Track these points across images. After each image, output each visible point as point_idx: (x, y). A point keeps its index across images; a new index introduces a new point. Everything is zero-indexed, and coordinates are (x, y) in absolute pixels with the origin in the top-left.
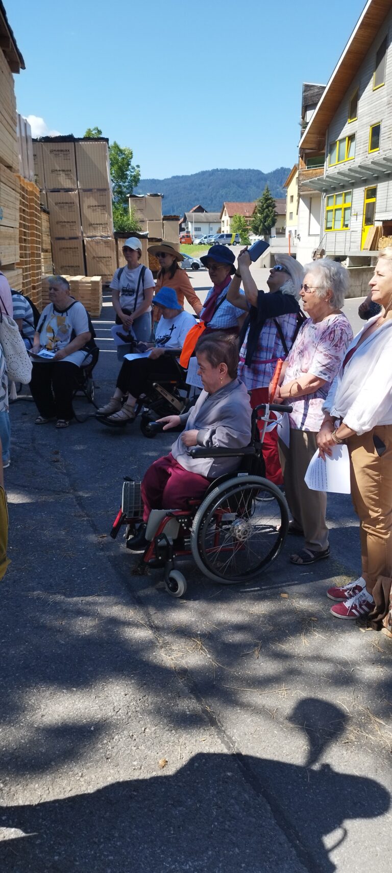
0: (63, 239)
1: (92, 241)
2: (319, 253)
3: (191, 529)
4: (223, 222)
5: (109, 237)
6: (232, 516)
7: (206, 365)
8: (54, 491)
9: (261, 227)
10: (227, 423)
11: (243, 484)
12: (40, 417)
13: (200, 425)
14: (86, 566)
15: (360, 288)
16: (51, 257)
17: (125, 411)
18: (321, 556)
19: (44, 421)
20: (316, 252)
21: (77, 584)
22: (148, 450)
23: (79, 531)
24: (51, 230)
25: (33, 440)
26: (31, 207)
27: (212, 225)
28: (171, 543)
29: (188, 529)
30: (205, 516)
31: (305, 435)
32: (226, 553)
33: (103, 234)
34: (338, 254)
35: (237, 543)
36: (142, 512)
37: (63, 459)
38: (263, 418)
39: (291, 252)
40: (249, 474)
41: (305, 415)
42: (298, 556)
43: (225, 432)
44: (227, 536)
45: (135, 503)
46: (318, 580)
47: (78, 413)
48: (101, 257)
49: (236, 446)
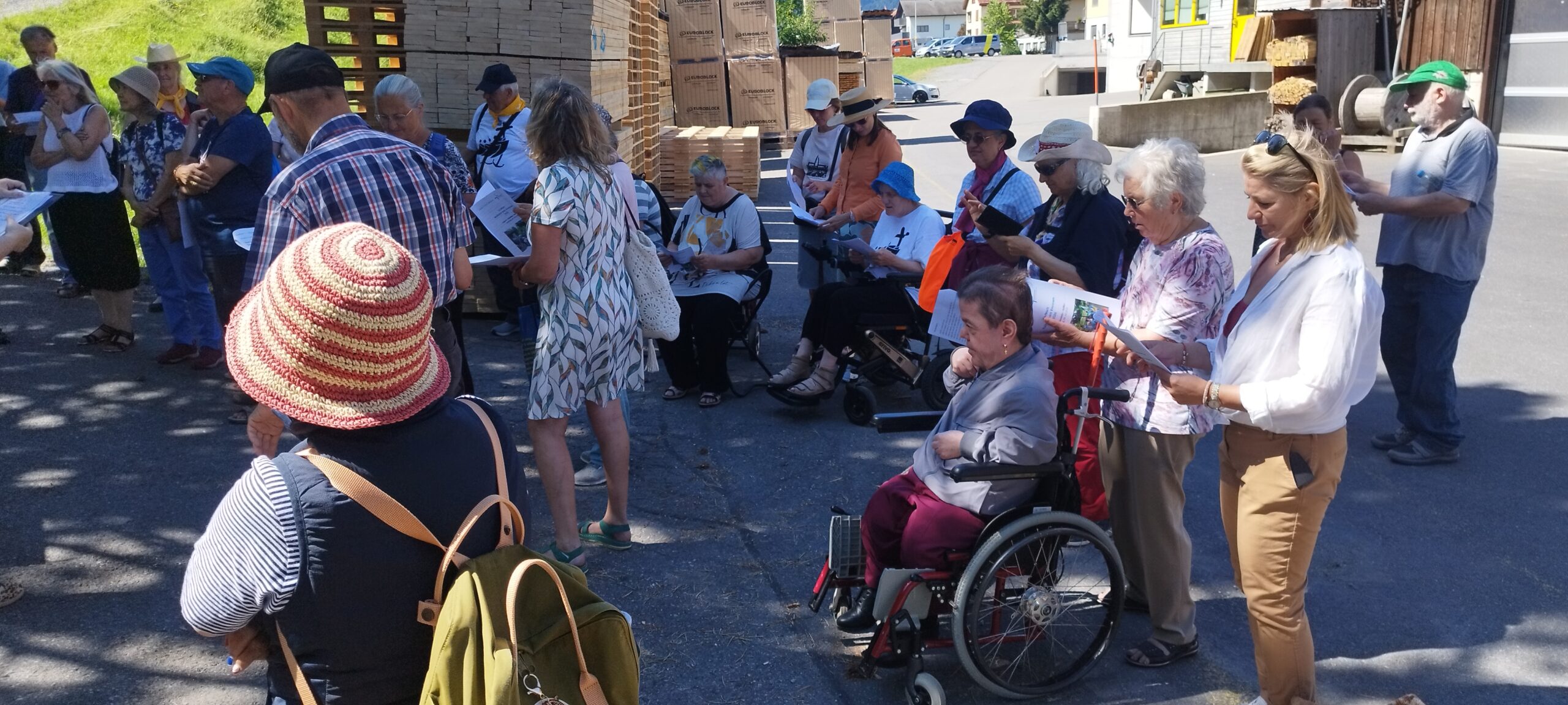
0: (692, 61)
1: (741, 63)
2: (1150, 68)
3: (952, 604)
4: (970, 14)
5: (771, 55)
6: (1022, 581)
7: (980, 322)
8: (704, 521)
9: (1039, 21)
10: (1016, 421)
11: (1043, 526)
12: (671, 388)
13: (965, 423)
14: (769, 658)
15: (1230, 131)
16: (670, 93)
17: (817, 378)
18: (1183, 653)
19: (679, 394)
20: (1144, 65)
21: (757, 692)
22: (858, 449)
23: (752, 594)
24: (670, 45)
25: (664, 428)
26: (645, 19)
27: (948, 21)
28: (918, 626)
29: (946, 602)
30: (976, 581)
31: (1153, 440)
32: (1012, 646)
33: (761, 51)
34: (1186, 69)
35: (1032, 629)
36: (864, 567)
37: (715, 464)
38: (1076, 412)
39: (1099, 66)
40: (1053, 510)
41: (1151, 404)
42: (1140, 652)
43: (1012, 438)
44: (1014, 615)
45: (852, 553)
46: (1177, 697)
47: (734, 379)
48: (756, 91)
49: (1030, 462)
